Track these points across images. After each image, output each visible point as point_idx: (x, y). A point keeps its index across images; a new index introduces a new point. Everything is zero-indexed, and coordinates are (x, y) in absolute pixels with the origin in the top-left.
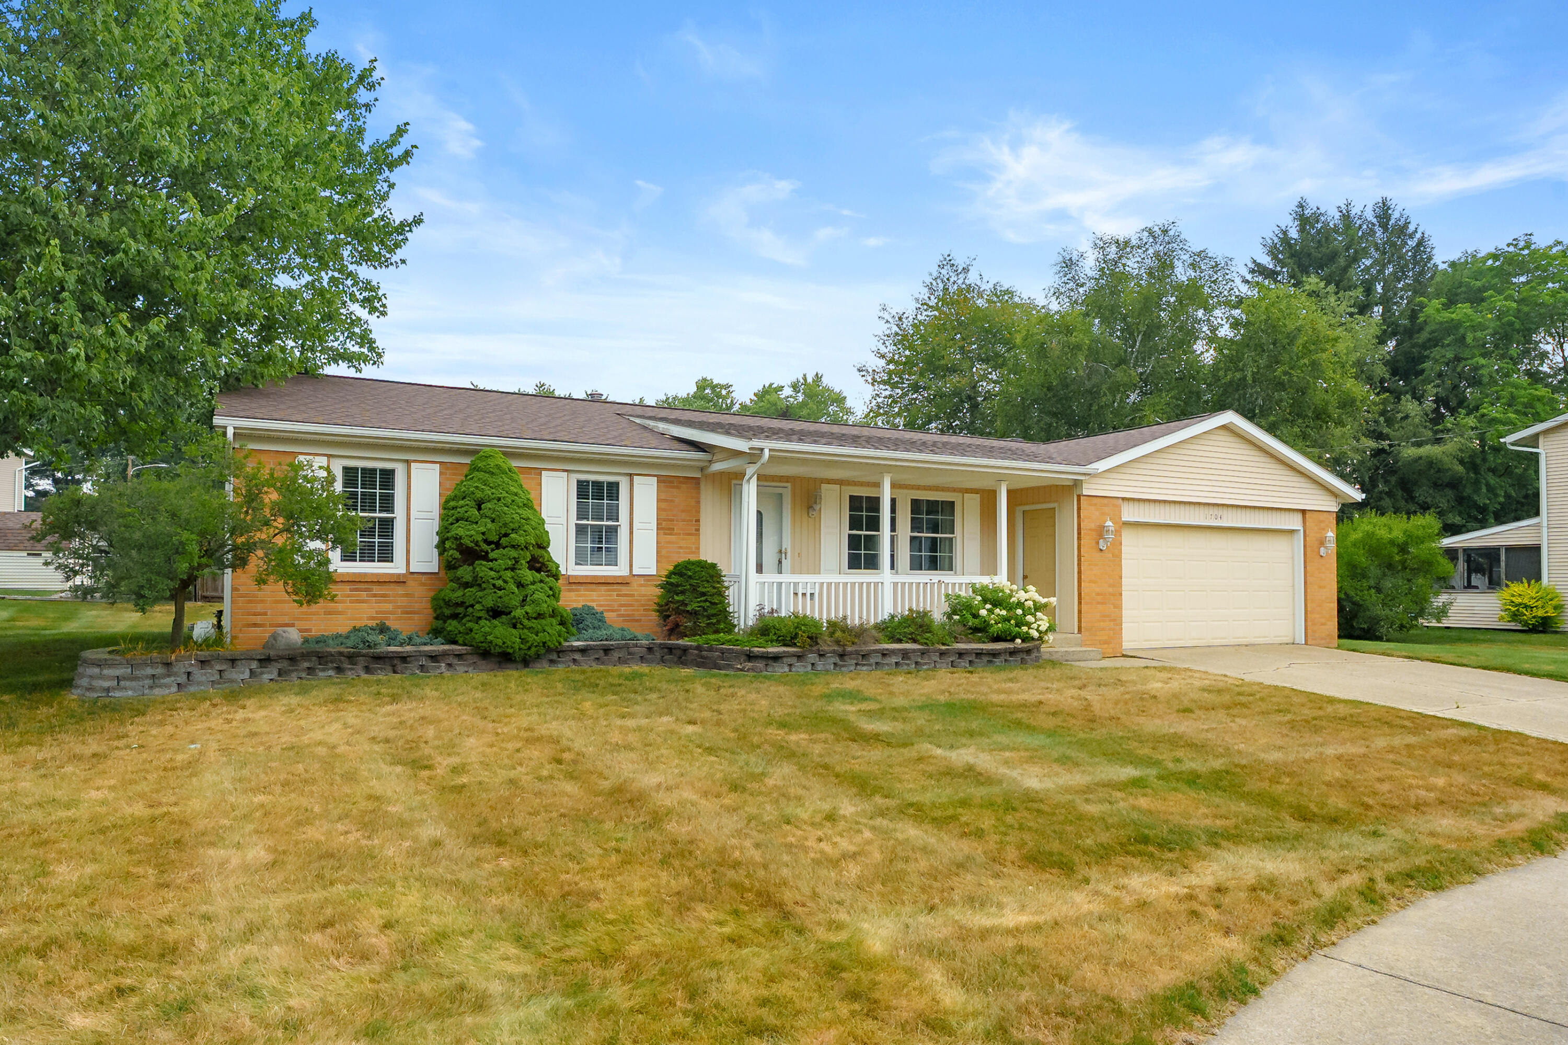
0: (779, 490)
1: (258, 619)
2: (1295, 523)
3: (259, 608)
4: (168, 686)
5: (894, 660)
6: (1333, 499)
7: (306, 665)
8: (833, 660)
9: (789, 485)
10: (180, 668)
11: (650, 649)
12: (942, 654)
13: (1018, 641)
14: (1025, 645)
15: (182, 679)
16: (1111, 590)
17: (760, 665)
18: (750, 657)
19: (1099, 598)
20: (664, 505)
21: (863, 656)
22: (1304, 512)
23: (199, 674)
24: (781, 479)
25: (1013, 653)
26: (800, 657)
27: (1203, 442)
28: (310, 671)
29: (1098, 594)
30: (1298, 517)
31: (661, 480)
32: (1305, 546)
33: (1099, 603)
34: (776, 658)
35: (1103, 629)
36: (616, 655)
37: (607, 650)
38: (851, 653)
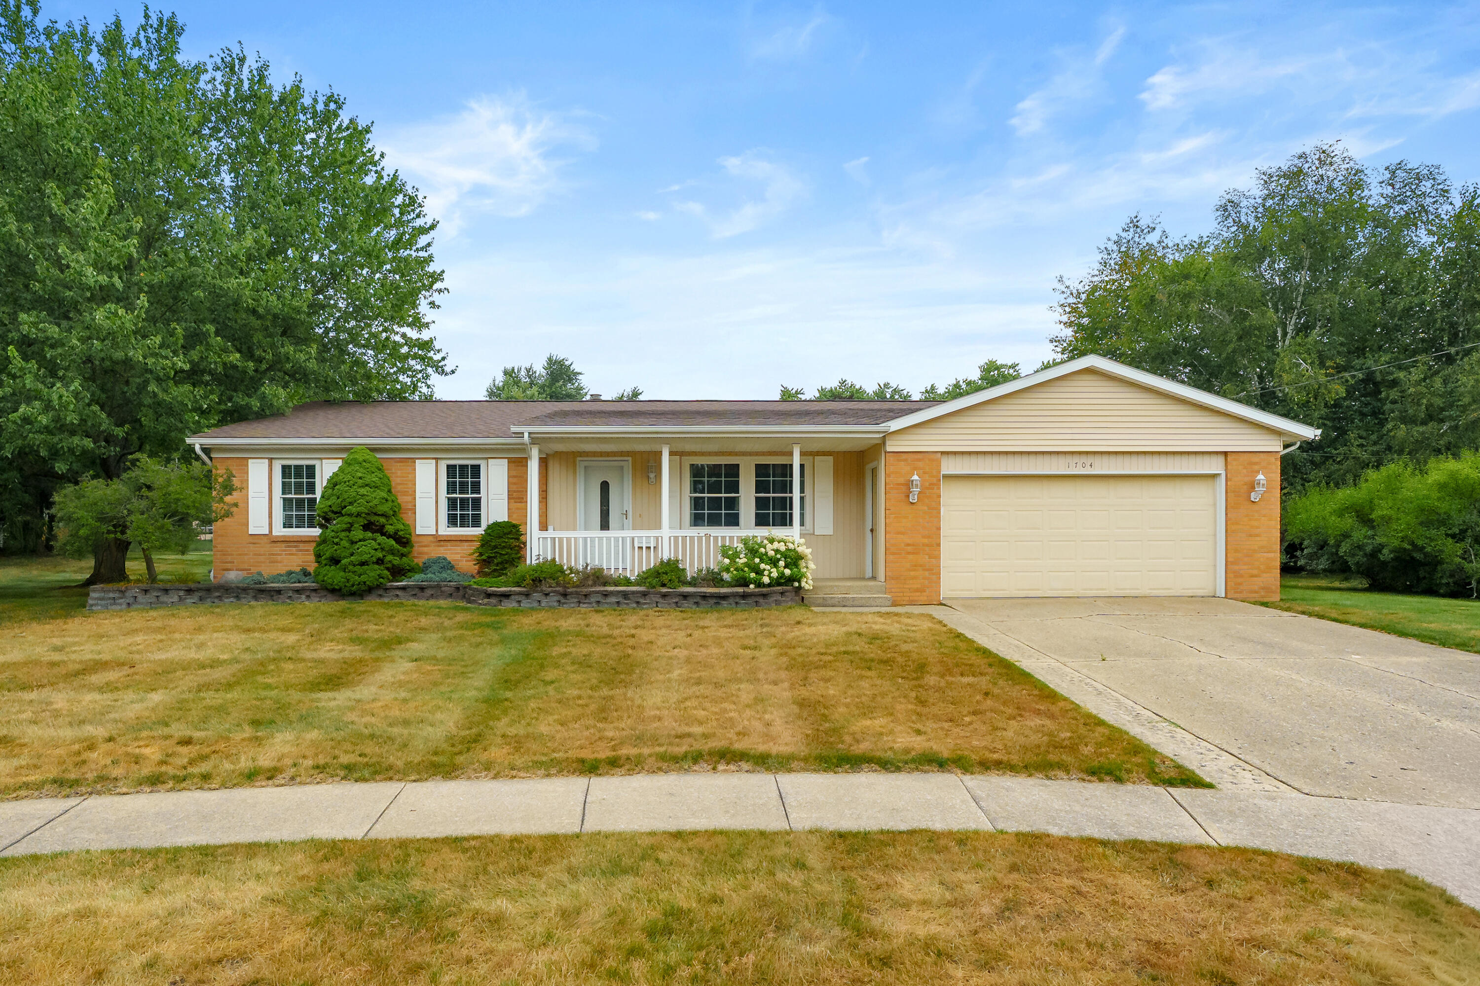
0: (622, 463)
1: (229, 566)
2: (1215, 466)
3: (229, 559)
4: (121, 604)
5: (613, 599)
6: (1276, 437)
7: (217, 594)
8: (556, 598)
9: (630, 459)
10: (129, 594)
11: (458, 589)
12: (664, 596)
13: (752, 586)
14: (757, 590)
15: (131, 600)
16: (926, 541)
17: (493, 600)
18: (489, 595)
19: (909, 549)
20: (515, 480)
21: (586, 595)
22: (1225, 453)
23: (141, 598)
24: (622, 454)
25: (744, 596)
26: (527, 595)
27: (1052, 389)
28: (220, 598)
29: (908, 545)
30: (1221, 460)
31: (511, 461)
32: (1226, 492)
33: (909, 553)
34: (506, 596)
35: (915, 578)
36: (429, 592)
37: (422, 589)
38: (572, 593)
